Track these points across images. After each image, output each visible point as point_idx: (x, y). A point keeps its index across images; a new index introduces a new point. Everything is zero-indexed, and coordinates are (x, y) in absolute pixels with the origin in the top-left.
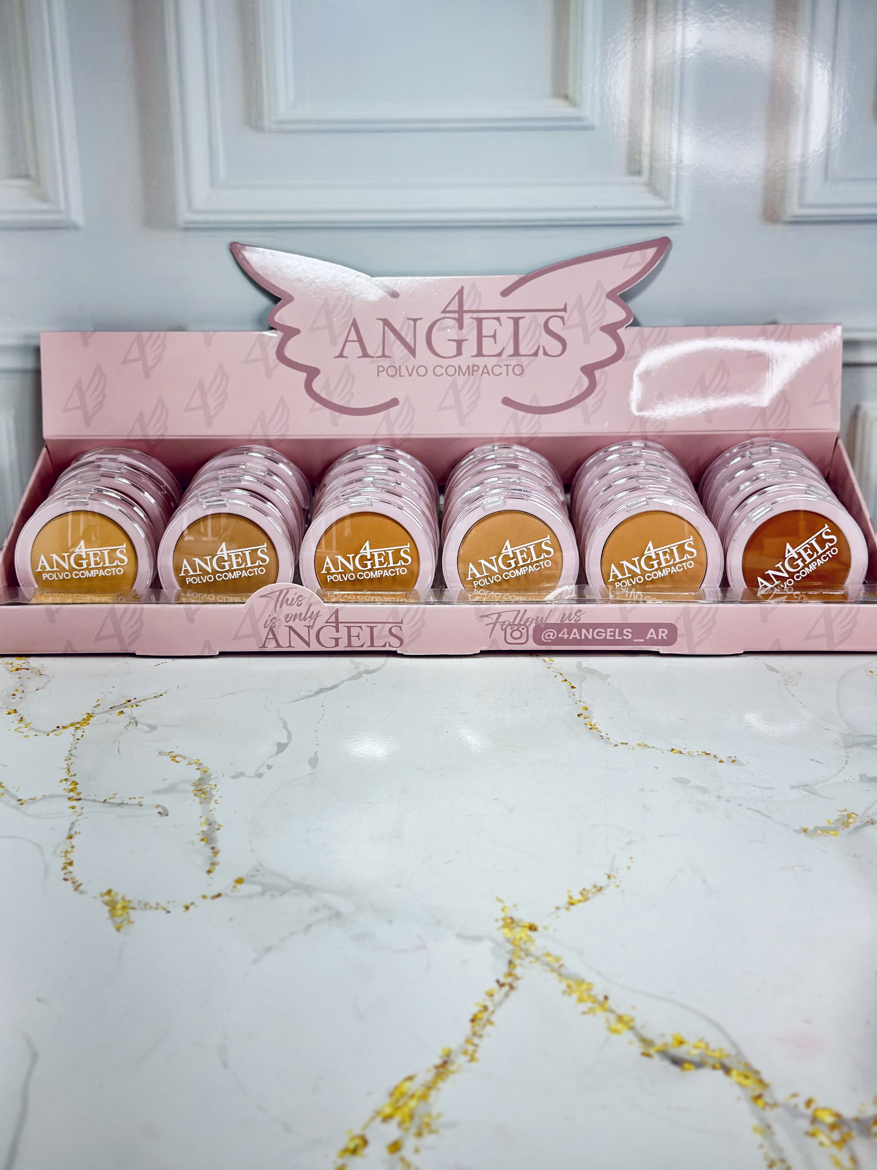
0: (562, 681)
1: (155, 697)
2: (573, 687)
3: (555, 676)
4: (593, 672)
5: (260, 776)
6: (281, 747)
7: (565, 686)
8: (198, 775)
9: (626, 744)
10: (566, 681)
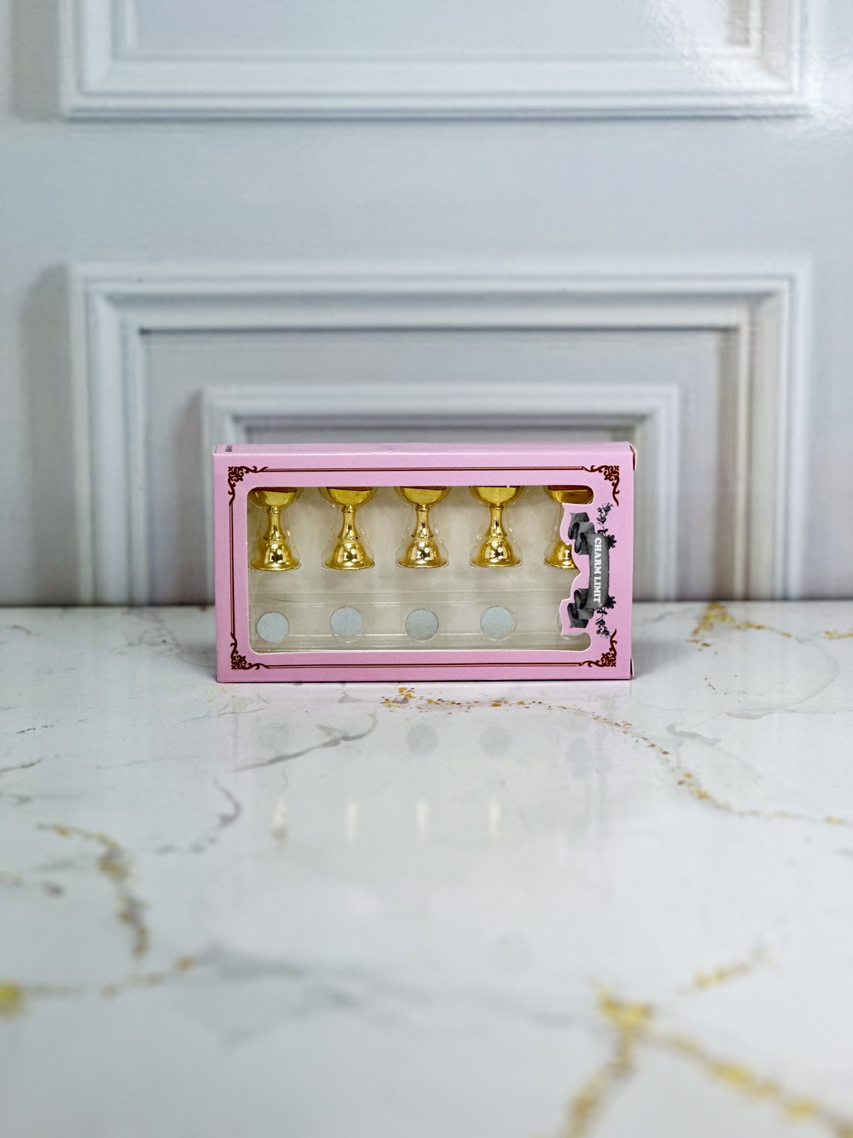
0: (649, 746)
1: (24, 766)
2: (665, 753)
3: (637, 741)
4: (693, 736)
5: (197, 849)
6: (226, 820)
7: (652, 752)
8: (100, 850)
9: (755, 813)
10: (653, 746)
